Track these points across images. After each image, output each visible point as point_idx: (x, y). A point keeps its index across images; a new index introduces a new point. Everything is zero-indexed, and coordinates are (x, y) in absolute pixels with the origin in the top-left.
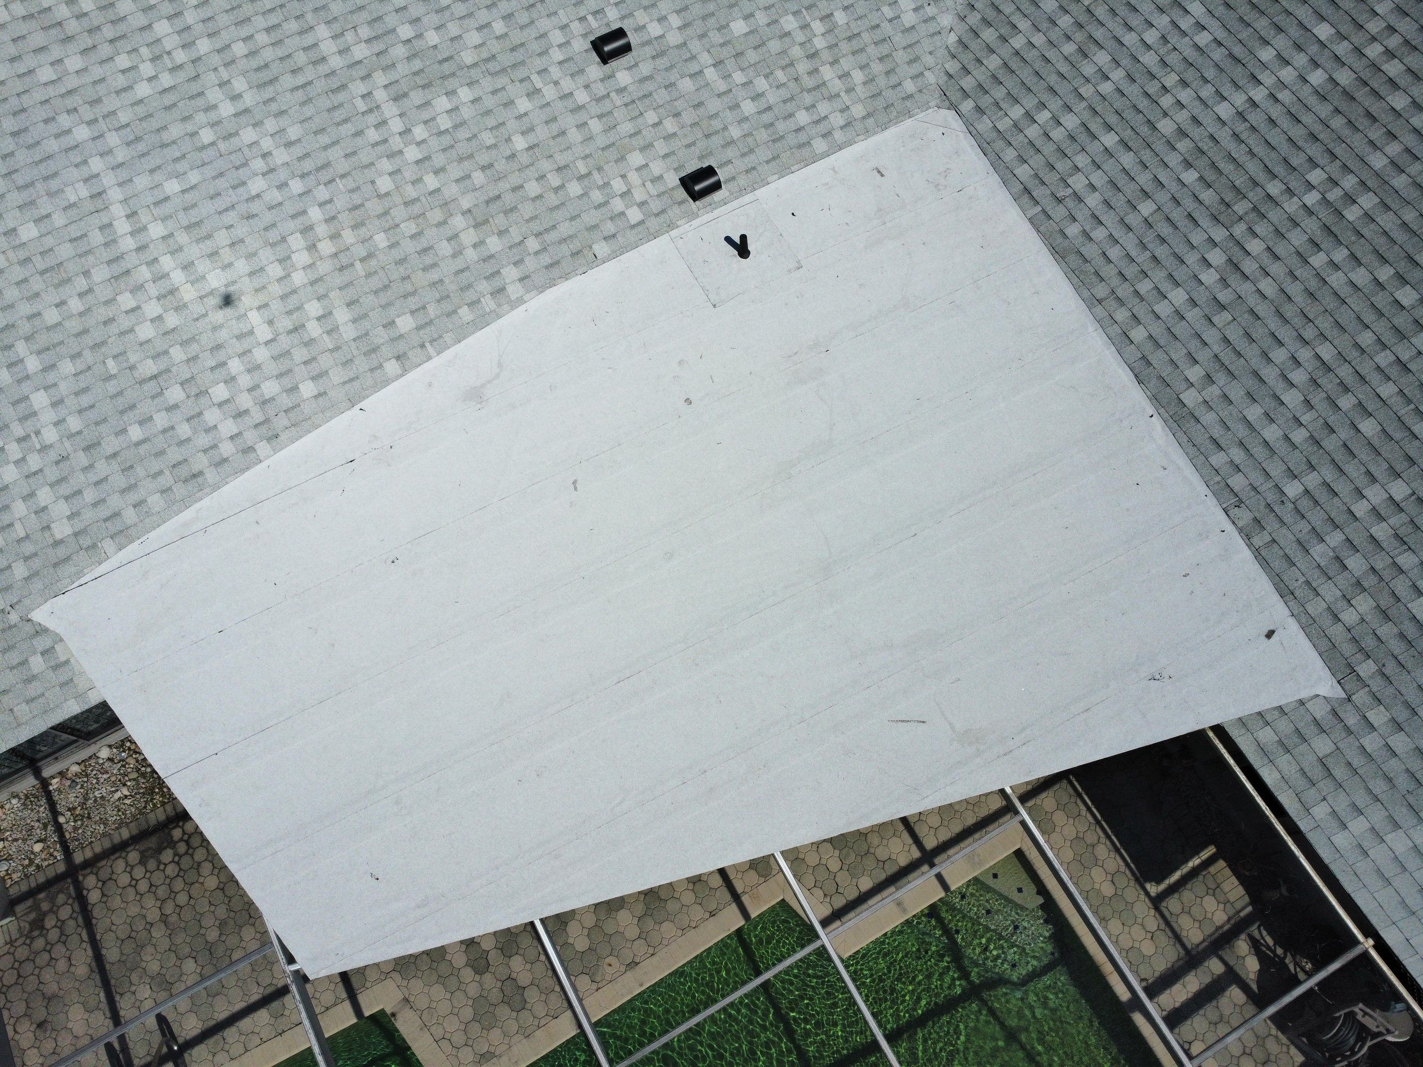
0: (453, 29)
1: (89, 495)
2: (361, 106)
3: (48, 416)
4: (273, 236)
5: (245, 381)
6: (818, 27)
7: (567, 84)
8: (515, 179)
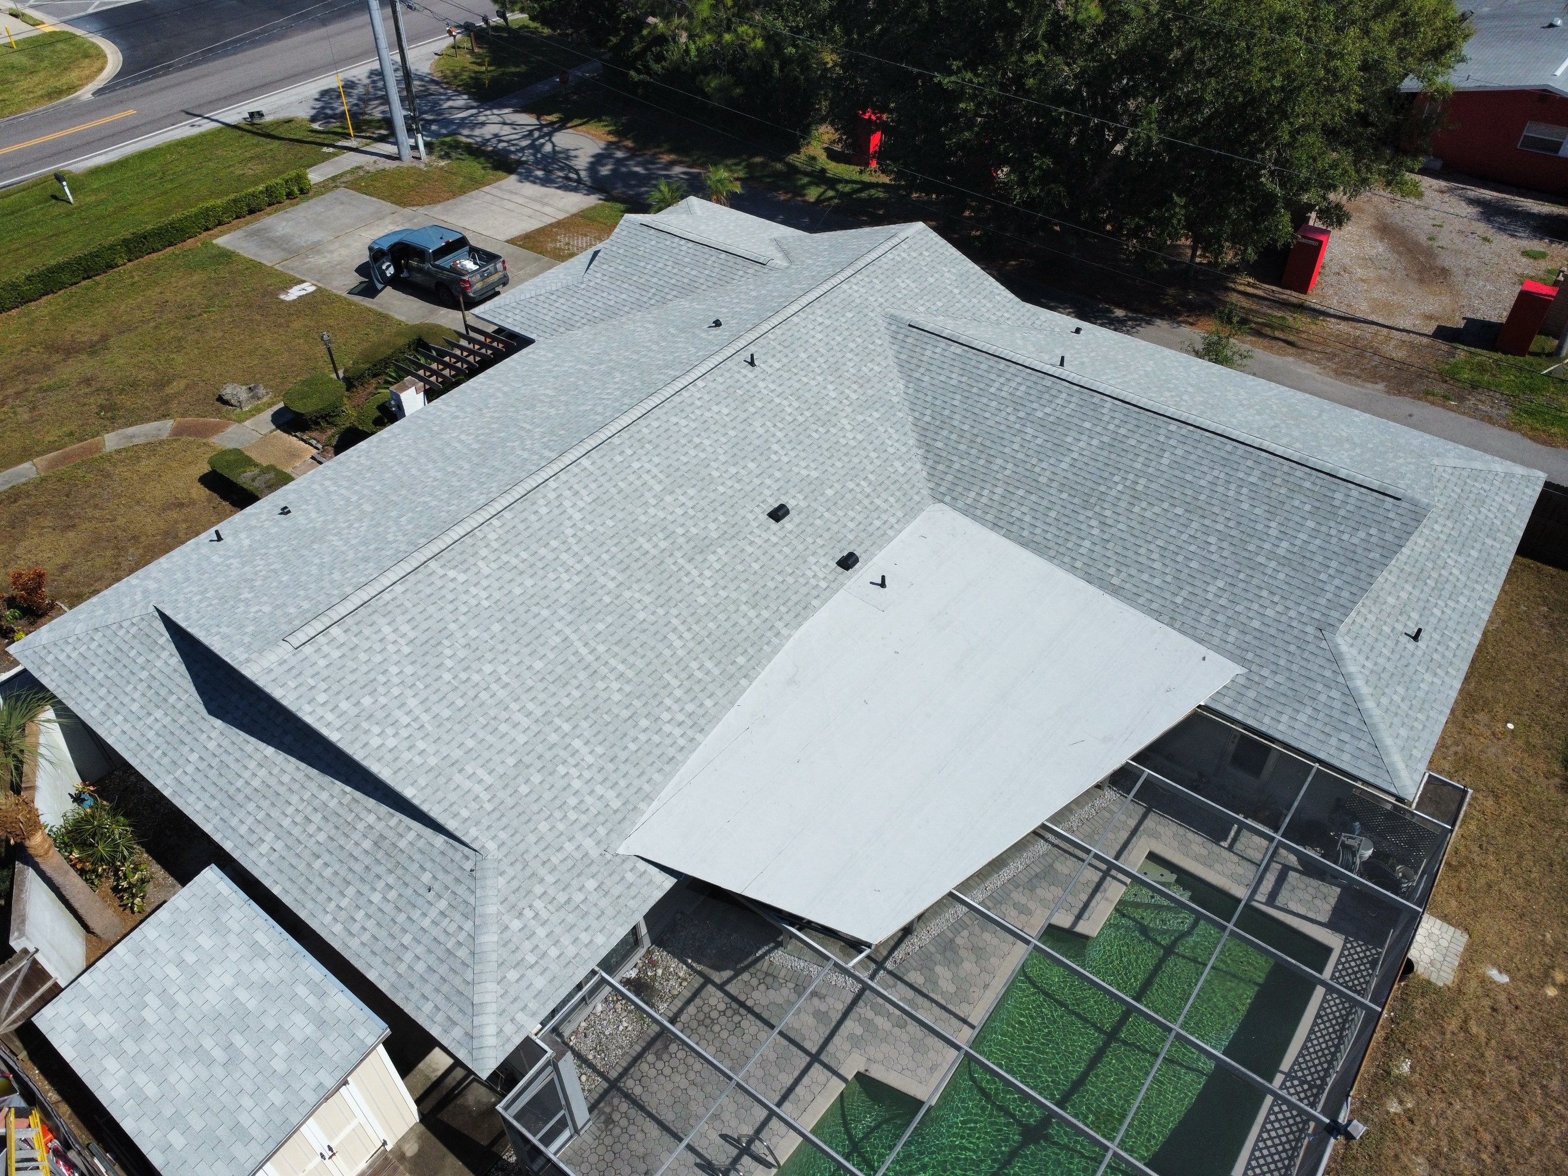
0: (702, 524)
1: (623, 783)
2: (675, 568)
3: (585, 750)
4: (659, 637)
5: (676, 707)
6: (863, 483)
8: (761, 583)
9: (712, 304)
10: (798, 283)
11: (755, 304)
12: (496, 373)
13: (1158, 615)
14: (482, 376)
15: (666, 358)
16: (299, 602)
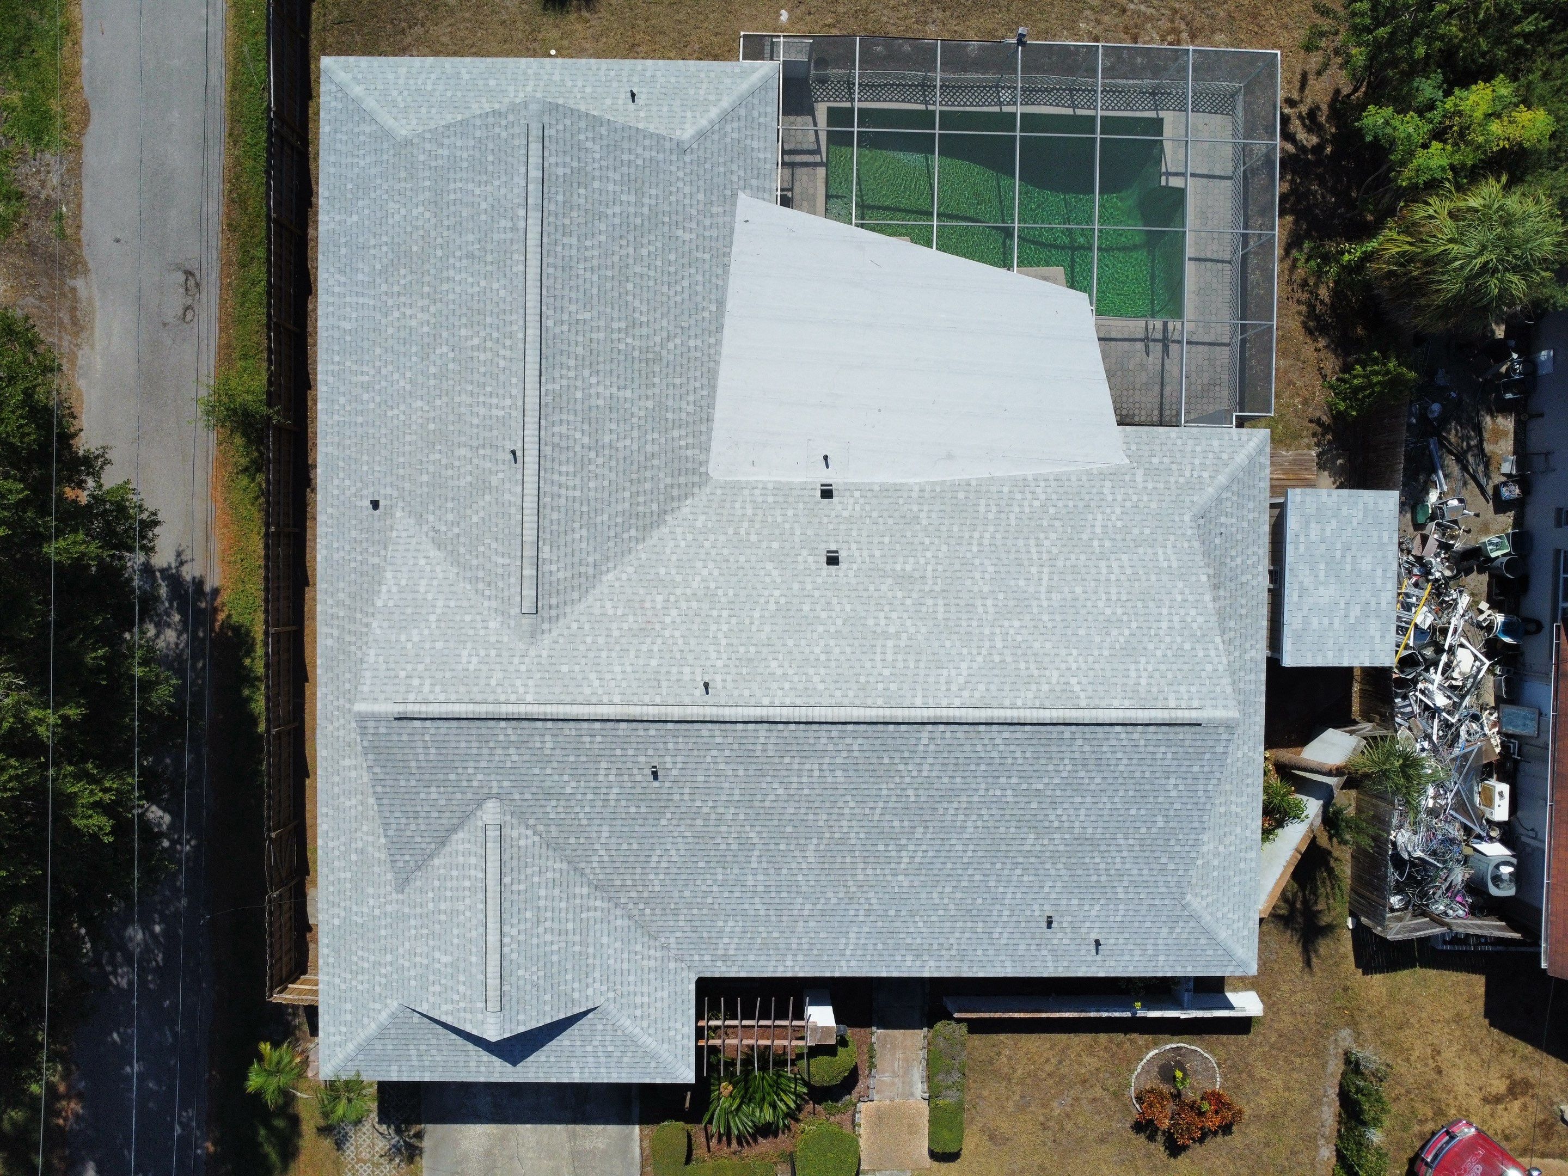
7: (857, 553)
8: (895, 527)
9: (596, 822)
10: (539, 752)
11: (597, 766)
12: (773, 958)
13: (726, 266)
14: (781, 969)
15: (730, 773)
16: (1159, 762)
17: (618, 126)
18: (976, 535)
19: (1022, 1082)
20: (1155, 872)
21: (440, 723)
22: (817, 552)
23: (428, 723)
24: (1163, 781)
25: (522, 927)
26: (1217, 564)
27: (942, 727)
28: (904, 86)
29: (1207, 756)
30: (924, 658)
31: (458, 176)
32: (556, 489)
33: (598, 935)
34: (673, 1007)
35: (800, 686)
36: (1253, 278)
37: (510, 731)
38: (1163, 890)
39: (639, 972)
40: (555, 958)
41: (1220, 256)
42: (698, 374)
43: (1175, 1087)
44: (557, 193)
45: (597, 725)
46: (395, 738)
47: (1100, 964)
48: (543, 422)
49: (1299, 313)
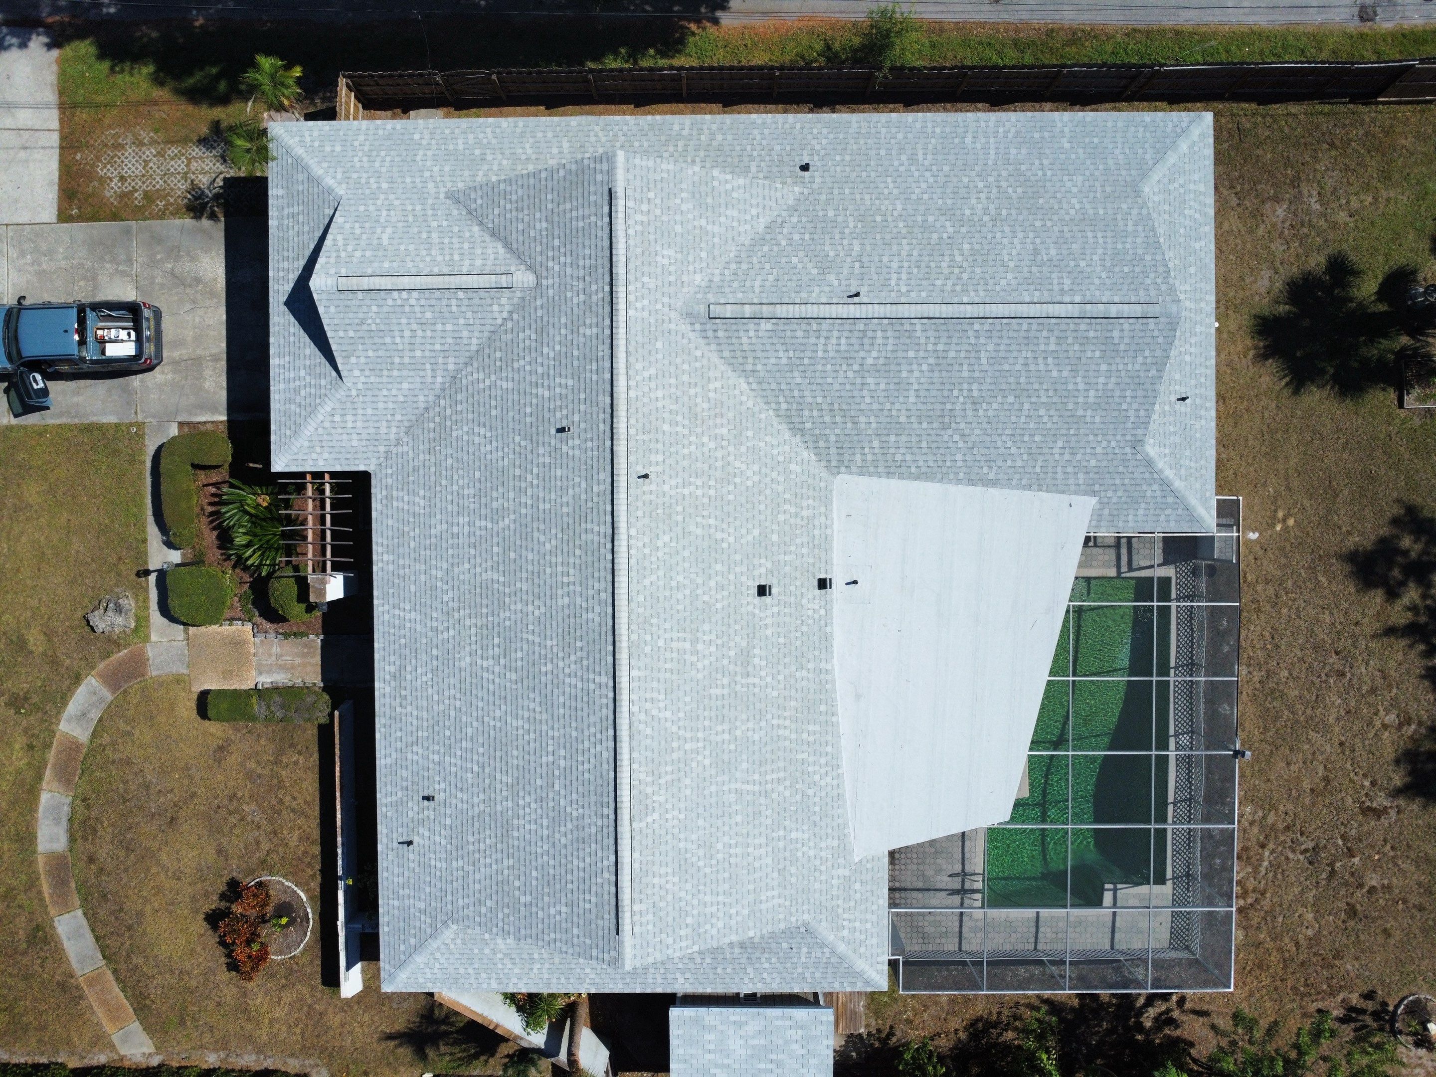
5: (817, 768)
7: (769, 613)
9: (516, 377)
10: (581, 322)
11: (569, 376)
12: (390, 542)
13: (1029, 487)
14: (380, 550)
15: (565, 500)
16: (581, 896)
17: (1157, 387)
18: (787, 723)
19: (274, 775)
20: (477, 895)
21: (607, 230)
22: (769, 576)
23: (607, 219)
24: (564, 900)
25: (417, 309)
26: (765, 946)
27: (611, 695)
28: (1192, 647)
29: (588, 941)
30: (675, 677)
31: (1109, 240)
32: (824, 334)
33: (410, 380)
34: (343, 450)
35: (647, 563)
36: (1022, 970)
37: (600, 295)
38: (461, 902)
39: (375, 418)
40: (388, 340)
41: (1041, 939)
42: (931, 464)
43: (272, 917)
44: (1096, 331)
45: (607, 376)
46: (592, 189)
47: (390, 846)
48: (886, 321)
49: (990, 1014)
